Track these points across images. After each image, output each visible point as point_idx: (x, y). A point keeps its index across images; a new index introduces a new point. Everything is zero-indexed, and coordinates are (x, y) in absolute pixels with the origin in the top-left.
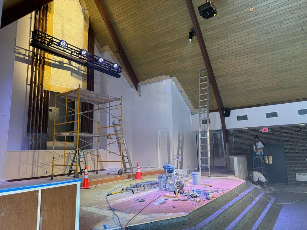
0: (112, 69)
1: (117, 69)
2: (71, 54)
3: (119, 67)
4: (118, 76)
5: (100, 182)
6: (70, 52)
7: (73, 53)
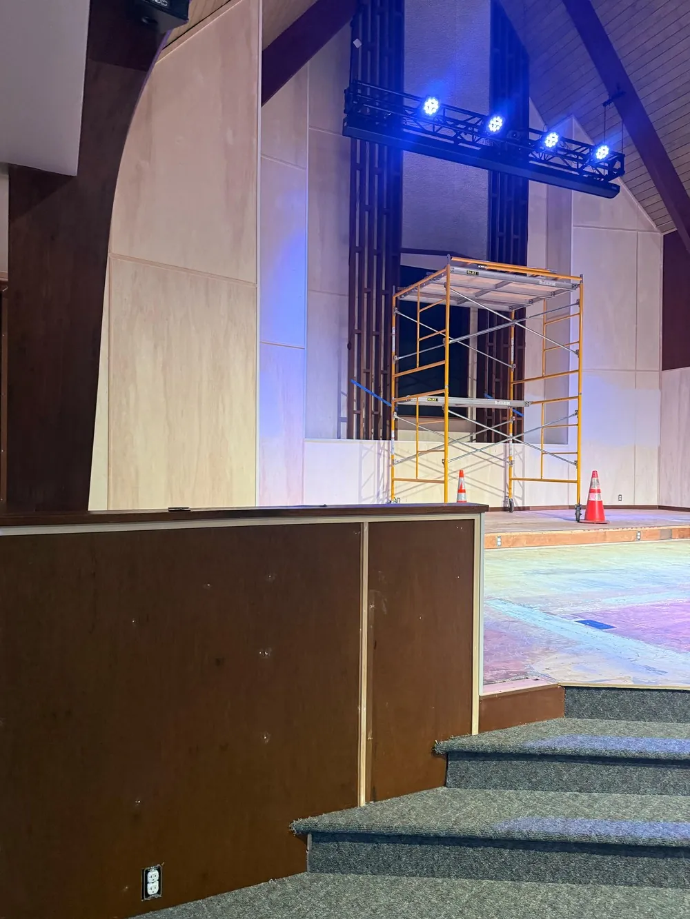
0: (589, 169)
1: (607, 165)
2: (454, 138)
3: (617, 157)
4: (612, 191)
5: (550, 540)
6: (453, 134)
7: (463, 135)
